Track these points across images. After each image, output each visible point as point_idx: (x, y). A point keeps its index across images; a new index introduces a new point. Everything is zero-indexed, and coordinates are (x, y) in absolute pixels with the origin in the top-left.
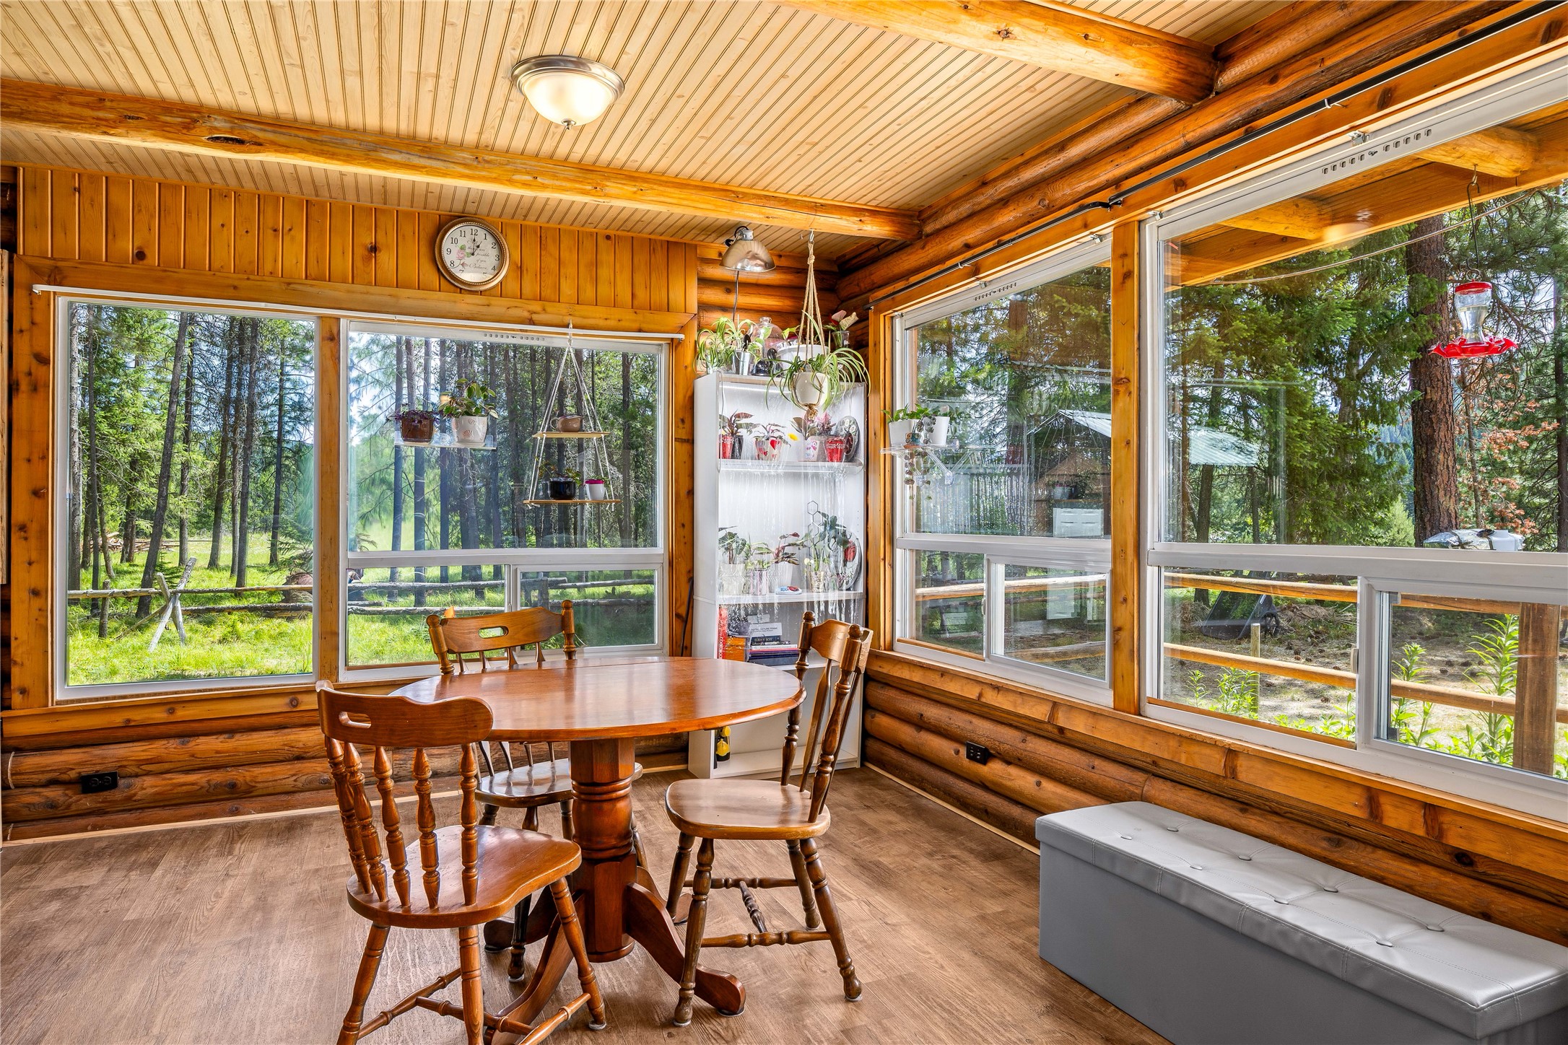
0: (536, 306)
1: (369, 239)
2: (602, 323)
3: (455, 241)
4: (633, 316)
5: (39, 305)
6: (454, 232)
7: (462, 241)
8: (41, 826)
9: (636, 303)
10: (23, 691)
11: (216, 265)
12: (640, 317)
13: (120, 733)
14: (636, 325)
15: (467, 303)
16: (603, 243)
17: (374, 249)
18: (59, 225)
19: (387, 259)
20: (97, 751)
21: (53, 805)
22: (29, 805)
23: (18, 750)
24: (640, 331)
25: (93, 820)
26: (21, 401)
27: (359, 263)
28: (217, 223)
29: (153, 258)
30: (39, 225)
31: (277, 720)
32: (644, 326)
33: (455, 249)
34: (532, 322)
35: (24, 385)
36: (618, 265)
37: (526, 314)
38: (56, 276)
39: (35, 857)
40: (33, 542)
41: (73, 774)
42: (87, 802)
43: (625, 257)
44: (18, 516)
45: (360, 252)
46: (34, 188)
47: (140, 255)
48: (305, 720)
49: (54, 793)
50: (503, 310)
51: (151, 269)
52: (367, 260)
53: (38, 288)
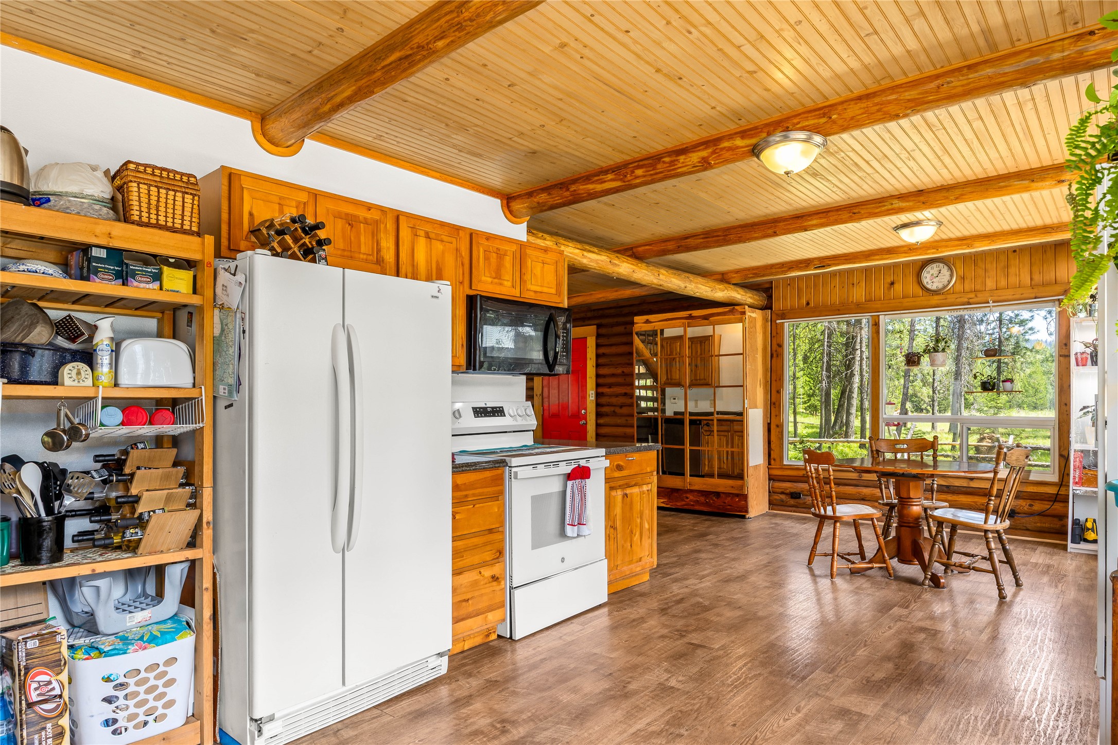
0: (972, 295)
1: (889, 280)
2: (1010, 297)
3: (928, 272)
4: (1031, 291)
5: (779, 327)
6: (928, 268)
7: (932, 272)
8: (779, 507)
9: (1033, 283)
10: (774, 460)
11: (832, 302)
12: (1035, 290)
13: (802, 479)
14: (1033, 295)
15: (935, 299)
16: (1011, 255)
17: (892, 284)
18: (785, 298)
19: (898, 287)
20: (795, 484)
21: (782, 501)
22: (776, 499)
23: (774, 480)
24: (1035, 298)
25: (794, 509)
26: (774, 359)
27: (886, 291)
28: (832, 286)
29: (812, 304)
30: (779, 300)
31: (854, 482)
32: (1038, 295)
33: (928, 276)
34: (969, 303)
35: (775, 355)
36: (1021, 265)
37: (966, 300)
38: (783, 317)
39: (775, 516)
40: (777, 408)
41: (788, 491)
42: (792, 502)
43: (1027, 259)
44: (773, 400)
45: (887, 286)
46: (777, 287)
47: (808, 304)
48: (865, 484)
49: (783, 497)
50: (953, 300)
51: (811, 308)
52: (889, 289)
53: (778, 321)
